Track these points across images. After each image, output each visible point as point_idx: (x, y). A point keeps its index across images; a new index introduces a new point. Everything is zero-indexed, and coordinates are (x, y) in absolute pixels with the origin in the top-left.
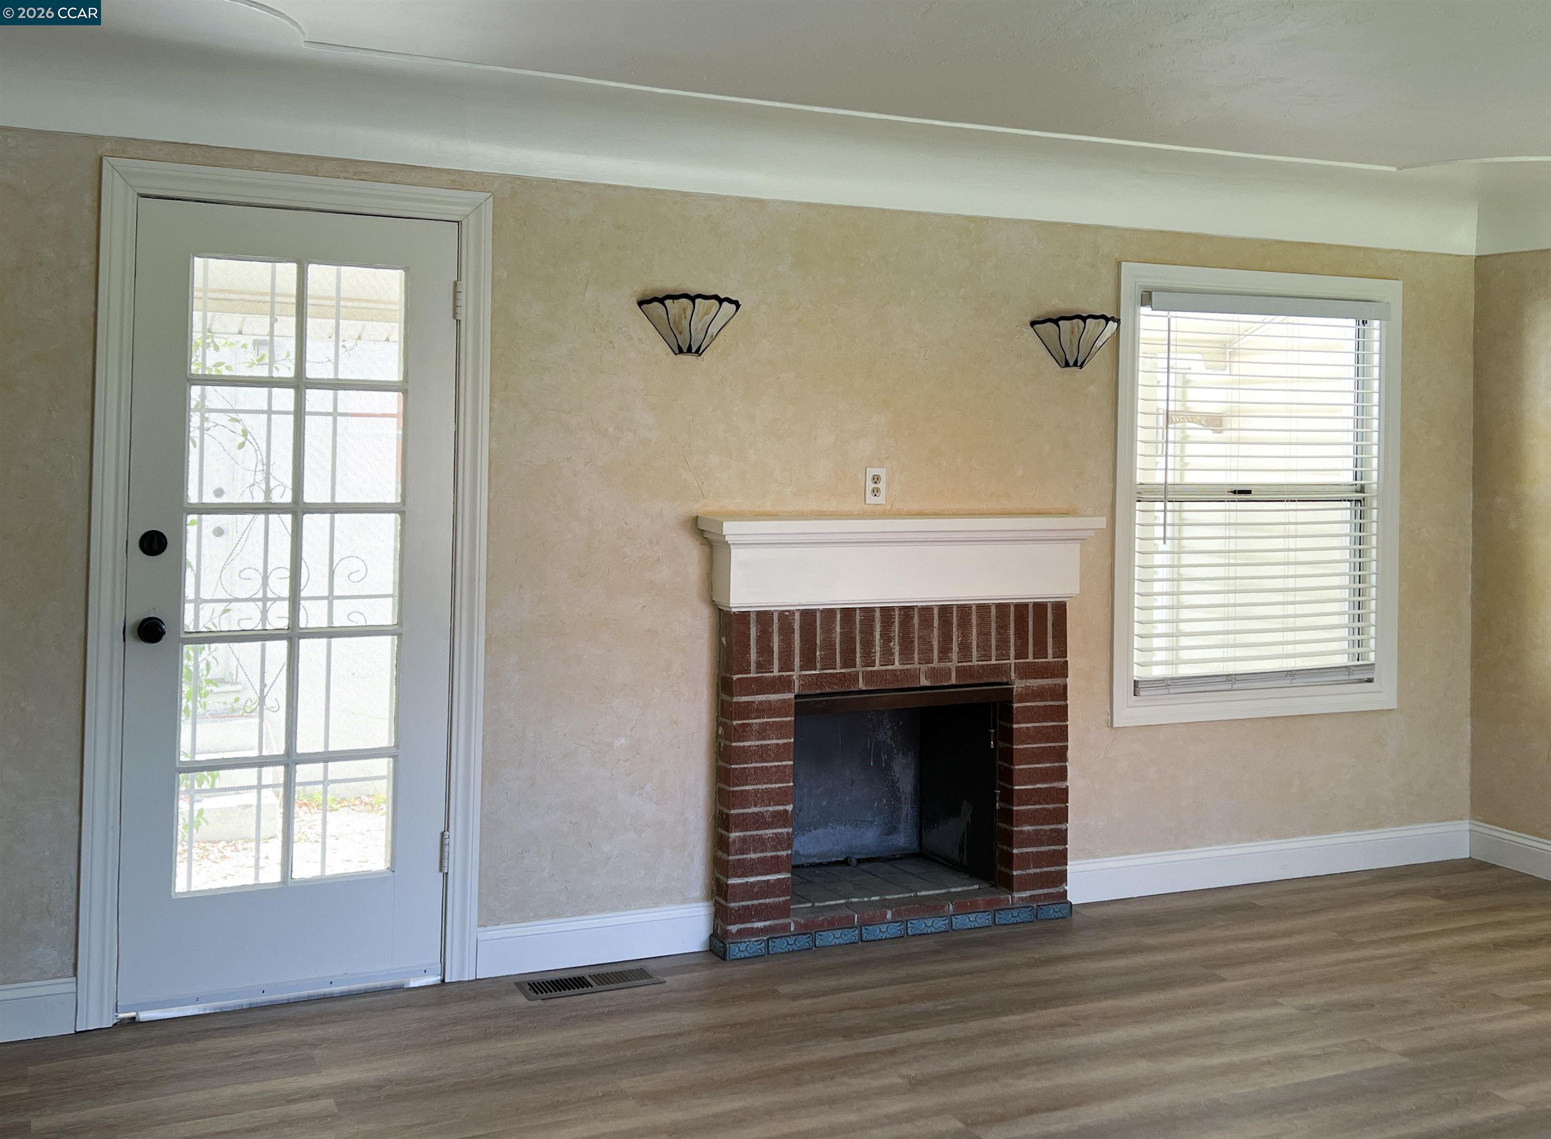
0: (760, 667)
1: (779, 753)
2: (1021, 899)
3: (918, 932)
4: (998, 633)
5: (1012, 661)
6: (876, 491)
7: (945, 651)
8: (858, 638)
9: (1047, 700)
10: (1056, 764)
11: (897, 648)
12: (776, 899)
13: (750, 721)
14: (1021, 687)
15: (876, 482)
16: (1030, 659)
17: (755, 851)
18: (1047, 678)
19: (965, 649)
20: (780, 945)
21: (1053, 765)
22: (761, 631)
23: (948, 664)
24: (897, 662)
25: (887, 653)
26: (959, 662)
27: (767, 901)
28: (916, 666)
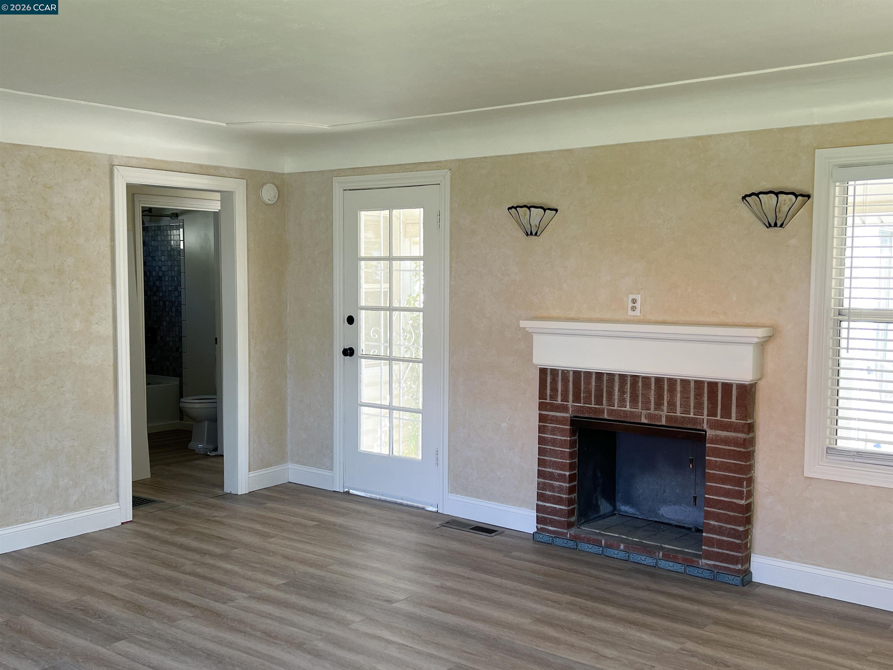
0: (551, 397)
1: (562, 444)
2: (707, 564)
3: (636, 561)
4: (695, 398)
5: (705, 417)
6: (634, 308)
7: (659, 405)
8: (605, 390)
9: (731, 446)
10: (737, 488)
11: (628, 398)
12: (560, 518)
13: (547, 425)
14: (712, 435)
15: (634, 303)
16: (719, 418)
17: (549, 491)
18: (731, 431)
19: (672, 405)
20: (559, 542)
21: (733, 488)
22: (552, 379)
23: (661, 413)
24: (628, 406)
25: (622, 401)
26: (667, 412)
27: (555, 518)
28: (640, 410)
